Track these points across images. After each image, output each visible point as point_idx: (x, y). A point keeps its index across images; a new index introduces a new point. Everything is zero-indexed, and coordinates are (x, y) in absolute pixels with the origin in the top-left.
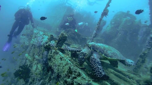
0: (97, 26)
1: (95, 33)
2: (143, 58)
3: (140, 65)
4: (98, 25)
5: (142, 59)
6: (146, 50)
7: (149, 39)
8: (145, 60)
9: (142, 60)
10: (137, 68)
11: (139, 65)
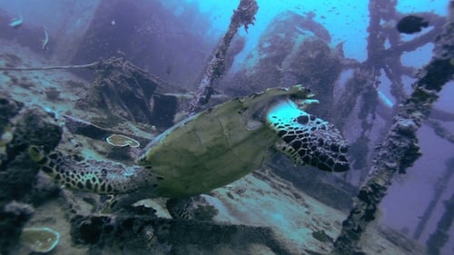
0: (214, 59)
1: (207, 88)
2: (369, 203)
3: (360, 230)
4: (217, 56)
5: (365, 207)
6: (382, 173)
7: (394, 134)
8: (375, 209)
9: (367, 211)
10: (347, 237)
11: (356, 228)
